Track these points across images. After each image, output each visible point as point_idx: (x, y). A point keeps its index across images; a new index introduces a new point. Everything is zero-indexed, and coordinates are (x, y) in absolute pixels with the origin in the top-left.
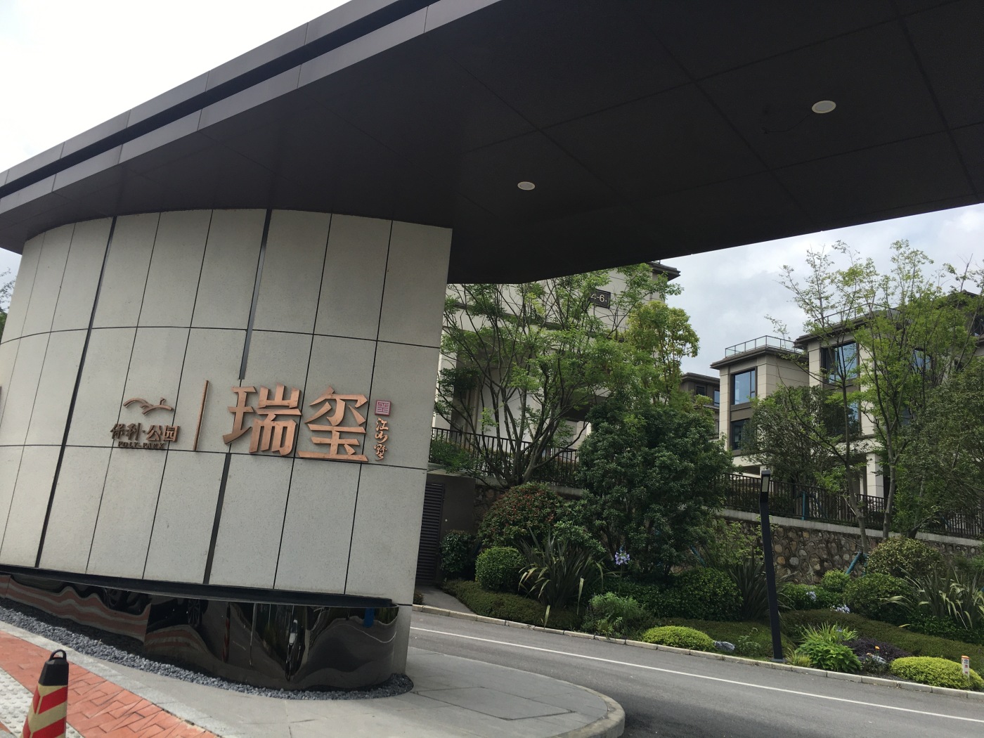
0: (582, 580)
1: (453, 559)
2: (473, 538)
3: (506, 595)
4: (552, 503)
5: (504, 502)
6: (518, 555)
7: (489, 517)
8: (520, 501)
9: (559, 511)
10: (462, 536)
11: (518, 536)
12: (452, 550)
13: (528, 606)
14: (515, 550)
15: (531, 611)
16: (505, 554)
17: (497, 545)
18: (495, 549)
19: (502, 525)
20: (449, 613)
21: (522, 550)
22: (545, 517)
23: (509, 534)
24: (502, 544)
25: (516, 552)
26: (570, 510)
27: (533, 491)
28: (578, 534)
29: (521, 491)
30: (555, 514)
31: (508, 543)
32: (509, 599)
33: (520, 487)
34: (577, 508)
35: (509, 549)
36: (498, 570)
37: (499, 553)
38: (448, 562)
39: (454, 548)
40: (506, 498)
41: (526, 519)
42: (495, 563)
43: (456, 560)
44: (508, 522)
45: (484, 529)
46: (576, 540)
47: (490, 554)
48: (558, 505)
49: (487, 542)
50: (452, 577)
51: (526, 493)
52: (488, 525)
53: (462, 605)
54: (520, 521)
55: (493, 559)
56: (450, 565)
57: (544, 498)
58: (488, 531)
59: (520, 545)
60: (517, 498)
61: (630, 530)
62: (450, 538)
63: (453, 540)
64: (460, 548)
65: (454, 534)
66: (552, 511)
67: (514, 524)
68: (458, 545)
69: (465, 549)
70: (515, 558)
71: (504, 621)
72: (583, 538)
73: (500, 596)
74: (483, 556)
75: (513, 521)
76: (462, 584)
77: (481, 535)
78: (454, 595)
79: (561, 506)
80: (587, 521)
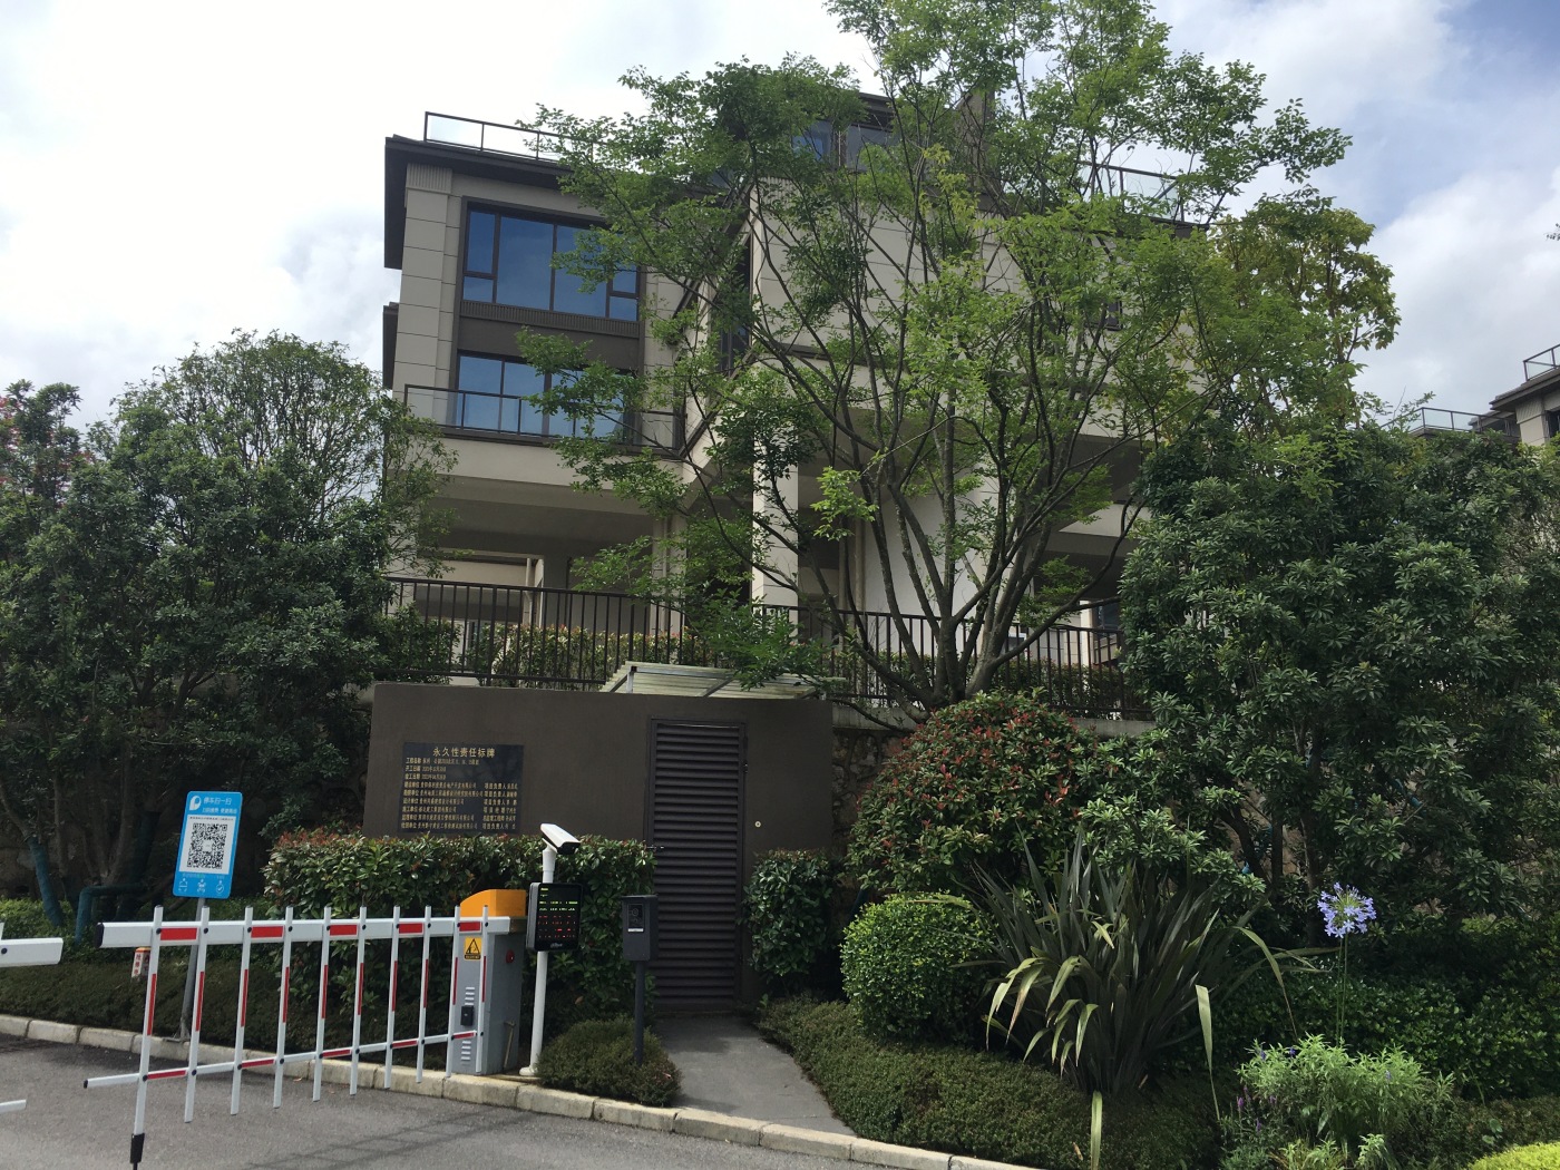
0: (1203, 993)
1: (780, 937)
2: (836, 867)
3: (946, 1057)
4: (1059, 748)
5: (914, 755)
6: (971, 919)
7: (874, 806)
8: (959, 747)
9: (1084, 769)
10: (802, 868)
11: (963, 852)
12: (776, 909)
13: (1024, 1097)
14: (959, 901)
15: (1032, 1116)
16: (928, 917)
17: (906, 889)
18: (896, 903)
19: (913, 826)
20: (760, 1135)
21: (982, 903)
22: (1042, 792)
23: (937, 851)
24: (917, 884)
25: (962, 909)
26: (1118, 761)
27: (998, 715)
28: (1162, 837)
29: (962, 718)
30: (1074, 778)
31: (936, 879)
32: (949, 1068)
33: (958, 709)
34: (1140, 755)
35: (942, 898)
36: (911, 973)
37: (910, 914)
38: (767, 947)
39: (781, 903)
40: (918, 746)
41: (986, 801)
42: (898, 953)
43: (791, 939)
44: (928, 815)
45: (861, 840)
46: (1157, 856)
47: (882, 919)
48: (1079, 749)
49: (872, 879)
50: (782, 989)
51: (977, 722)
52: (873, 830)
53: (811, 1088)
54: (965, 809)
55: (891, 936)
56: (774, 953)
57: (1034, 733)
58: (875, 846)
59: (973, 883)
60: (950, 741)
61: (1336, 810)
62: (767, 875)
63: (776, 881)
64: (799, 902)
65: (779, 864)
66: (1064, 772)
67: (950, 820)
68: (790, 893)
69: (815, 903)
70: (963, 929)
71: (944, 1157)
72: (1179, 847)
73: (925, 1059)
74: (860, 929)
75: (946, 811)
76: (812, 1016)
77: (855, 859)
78: (786, 1047)
79: (1088, 754)
80: (1178, 793)
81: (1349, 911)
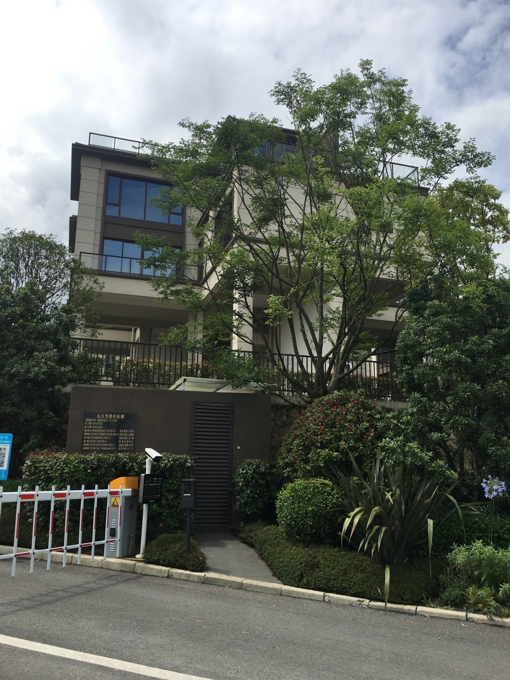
0: (430, 522)
1: (249, 497)
2: (273, 466)
3: (322, 550)
4: (370, 415)
5: (307, 418)
6: (332, 490)
7: (289, 440)
8: (327, 415)
9: (380, 425)
10: (258, 467)
11: (329, 461)
12: (247, 485)
13: (356, 567)
14: (327, 482)
15: (360, 576)
16: (314, 489)
17: (304, 476)
18: (299, 482)
19: (307, 449)
20: (242, 584)
21: (337, 483)
22: (362, 434)
23: (317, 460)
24: (308, 475)
25: (328, 485)
26: (395, 422)
27: (343, 401)
28: (414, 455)
29: (328, 402)
30: (376, 429)
31: (317, 472)
32: (323, 554)
33: (326, 398)
34: (404, 419)
36: (307, 513)
37: (306, 488)
38: (242, 501)
39: (249, 482)
40: (309, 414)
41: (339, 438)
42: (301, 504)
43: (253, 498)
44: (313, 444)
45: (284, 455)
46: (412, 463)
47: (294, 490)
48: (378, 416)
49: (289, 472)
50: (249, 519)
51: (334, 405)
52: (289, 451)
53: (263, 563)
54: (330, 442)
55: (297, 497)
56: (246, 504)
57: (359, 409)
58: (290, 458)
59: (333, 474)
60: (323, 412)
61: (488, 443)
62: (243, 470)
63: (247, 473)
64: (256, 482)
65: (248, 465)
66: (371, 426)
67: (323, 447)
68: (253, 478)
69: (264, 482)
70: (329, 494)
71: (322, 593)
72: (422, 459)
73: (313, 551)
74: (284, 494)
75: (321, 443)
76: (263, 531)
77: (281, 463)
78: (251, 545)
79: (382, 418)
80: (421, 436)
81: (495, 487)
